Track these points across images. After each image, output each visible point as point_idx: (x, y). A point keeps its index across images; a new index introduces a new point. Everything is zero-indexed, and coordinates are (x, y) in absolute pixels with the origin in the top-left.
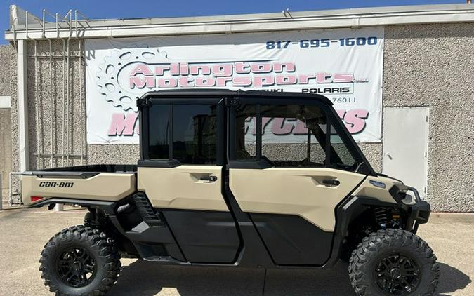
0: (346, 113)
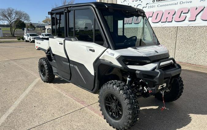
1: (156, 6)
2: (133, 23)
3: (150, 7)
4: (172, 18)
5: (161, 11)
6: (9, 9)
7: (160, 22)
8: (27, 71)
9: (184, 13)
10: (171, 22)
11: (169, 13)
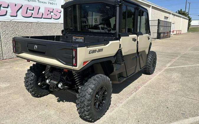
0: (53, 9)
9: (3, 7)
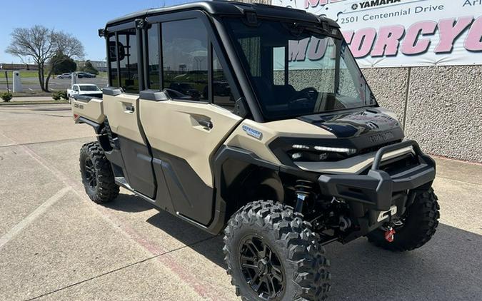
1: (360, 19)
2: (307, 60)
3: (345, 21)
4: (398, 47)
5: (370, 30)
6: (37, 30)
7: (369, 57)
8: (48, 169)
9: (424, 35)
10: (395, 55)
11: (390, 34)
